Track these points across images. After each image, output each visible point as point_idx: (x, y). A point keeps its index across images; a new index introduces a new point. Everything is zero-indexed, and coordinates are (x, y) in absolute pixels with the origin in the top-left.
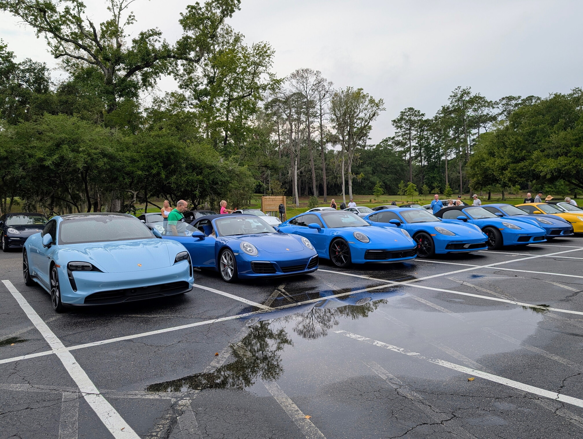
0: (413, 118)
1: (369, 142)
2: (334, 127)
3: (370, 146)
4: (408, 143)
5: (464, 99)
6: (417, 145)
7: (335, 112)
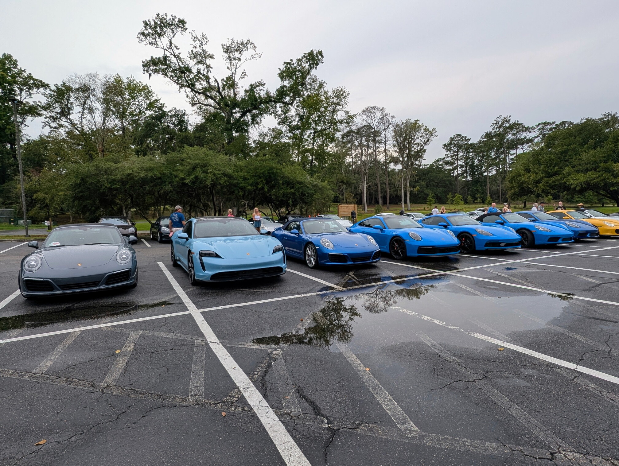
0: (460, 142)
1: (423, 162)
2: (395, 151)
3: (424, 165)
4: (456, 162)
5: (504, 125)
6: (463, 164)
7: (397, 139)
